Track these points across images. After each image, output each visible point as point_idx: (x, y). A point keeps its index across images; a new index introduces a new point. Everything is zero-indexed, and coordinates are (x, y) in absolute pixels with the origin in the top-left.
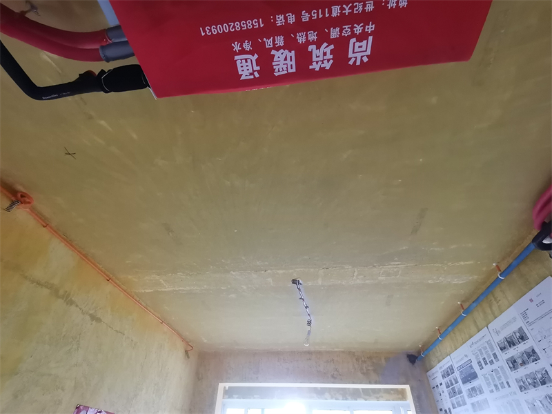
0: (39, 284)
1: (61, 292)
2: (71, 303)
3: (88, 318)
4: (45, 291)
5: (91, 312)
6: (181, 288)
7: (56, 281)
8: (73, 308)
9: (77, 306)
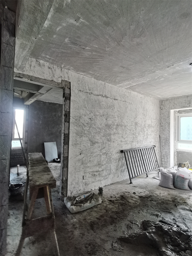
0: (98, 95)
1: (104, 96)
2: (107, 97)
3: (113, 100)
4: (100, 97)
5: (114, 98)
6: (139, 83)
7: (101, 93)
8: (108, 98)
9: (109, 98)
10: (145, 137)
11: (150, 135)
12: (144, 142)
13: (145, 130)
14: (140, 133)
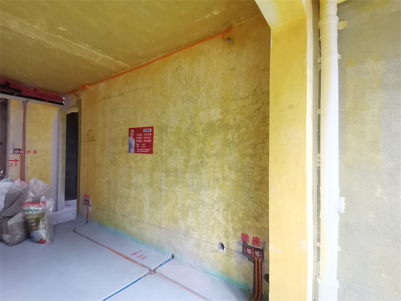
0: (101, 100)
1: (107, 97)
2: (110, 97)
5: (118, 94)
7: (104, 95)
10: (193, 161)
11: (215, 155)
12: (187, 176)
13: (193, 140)
14: (175, 150)
